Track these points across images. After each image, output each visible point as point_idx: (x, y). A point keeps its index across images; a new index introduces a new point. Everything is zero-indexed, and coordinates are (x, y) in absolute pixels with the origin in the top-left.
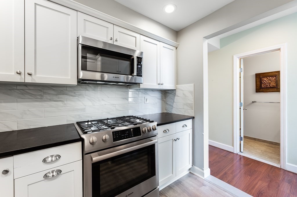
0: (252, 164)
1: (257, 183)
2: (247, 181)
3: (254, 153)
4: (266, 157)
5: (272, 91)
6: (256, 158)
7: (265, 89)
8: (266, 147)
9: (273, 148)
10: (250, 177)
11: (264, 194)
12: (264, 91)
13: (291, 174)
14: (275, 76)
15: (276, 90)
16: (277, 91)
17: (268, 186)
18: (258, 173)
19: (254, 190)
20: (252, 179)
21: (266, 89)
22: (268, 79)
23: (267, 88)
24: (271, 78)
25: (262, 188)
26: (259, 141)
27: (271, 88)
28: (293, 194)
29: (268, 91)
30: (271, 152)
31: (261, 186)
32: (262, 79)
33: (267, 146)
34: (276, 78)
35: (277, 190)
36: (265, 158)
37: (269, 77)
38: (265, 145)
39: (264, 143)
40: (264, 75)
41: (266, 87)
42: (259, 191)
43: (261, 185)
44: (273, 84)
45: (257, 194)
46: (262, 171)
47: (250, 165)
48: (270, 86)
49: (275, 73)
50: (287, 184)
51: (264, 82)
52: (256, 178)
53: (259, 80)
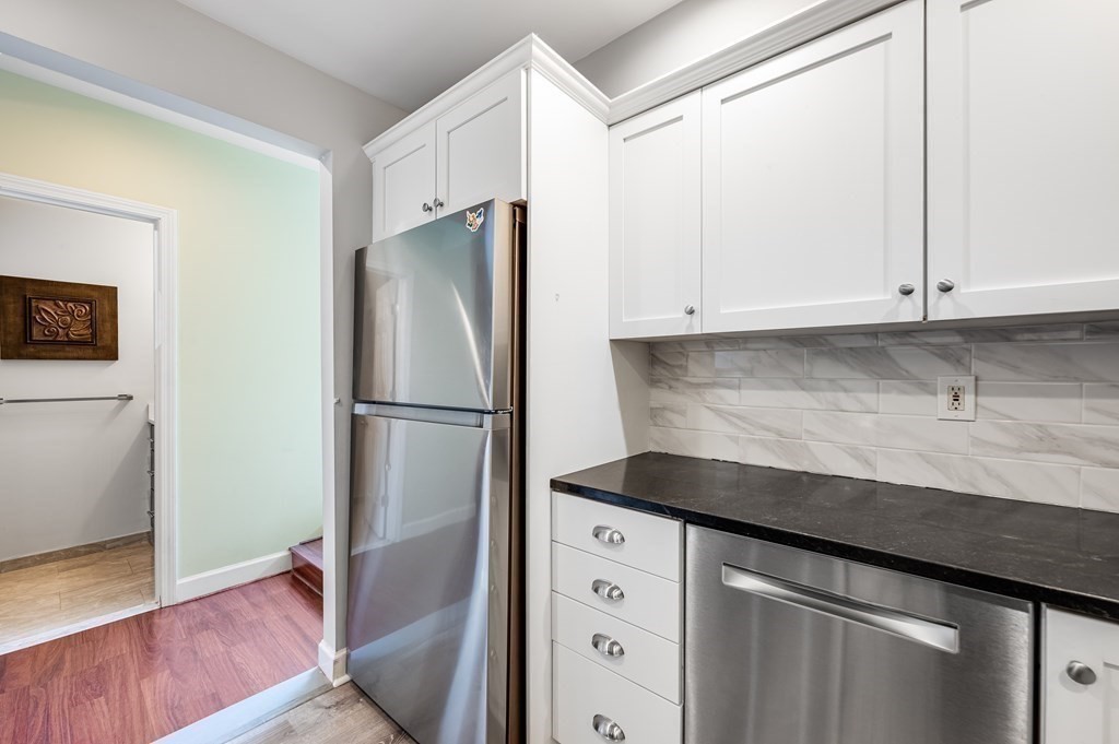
0: (68, 657)
1: (141, 695)
2: (108, 717)
3: (39, 618)
4: (96, 605)
5: (75, 355)
6: (65, 628)
7: (48, 347)
8: (65, 574)
9: (88, 568)
10: (102, 699)
11: (182, 702)
12: (44, 354)
13: (194, 606)
14: (90, 303)
15: (91, 351)
16: (96, 356)
17: (174, 674)
18: (113, 666)
19: (151, 717)
20: (117, 697)
21: (54, 347)
22: (59, 306)
23: (55, 342)
24: (71, 304)
25: (165, 691)
26: (20, 568)
27: (71, 343)
28: (234, 644)
29: (61, 354)
30: (92, 581)
31: (157, 691)
32: (34, 304)
33: (63, 571)
34: (91, 308)
35: (199, 665)
36: (94, 609)
37: (66, 301)
38: (51, 570)
39: (43, 567)
40: (44, 288)
41: (51, 339)
42: (167, 709)
43: (155, 688)
44: (79, 330)
45: (169, 718)
46: (121, 650)
47: (67, 665)
48: (67, 335)
49: (88, 292)
50: (205, 632)
51: (44, 319)
52: (124, 684)
53: (20, 305)
